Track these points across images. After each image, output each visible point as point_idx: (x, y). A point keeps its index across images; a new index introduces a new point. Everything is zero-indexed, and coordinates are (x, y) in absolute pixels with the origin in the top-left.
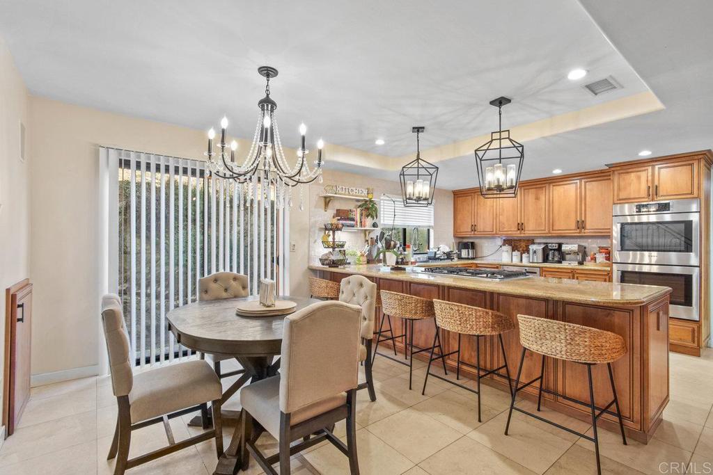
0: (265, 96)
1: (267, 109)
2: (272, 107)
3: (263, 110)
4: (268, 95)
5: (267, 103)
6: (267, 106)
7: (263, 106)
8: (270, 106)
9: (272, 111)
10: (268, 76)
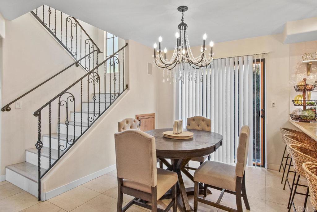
0: (181, 22)
1: (183, 29)
2: (185, 27)
3: (180, 29)
4: (183, 21)
5: (183, 26)
6: (183, 27)
7: (180, 27)
8: (184, 26)
9: (185, 29)
10: (183, 11)
